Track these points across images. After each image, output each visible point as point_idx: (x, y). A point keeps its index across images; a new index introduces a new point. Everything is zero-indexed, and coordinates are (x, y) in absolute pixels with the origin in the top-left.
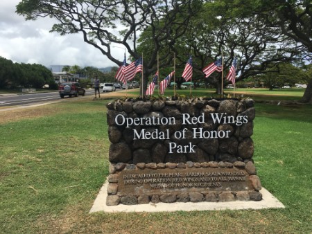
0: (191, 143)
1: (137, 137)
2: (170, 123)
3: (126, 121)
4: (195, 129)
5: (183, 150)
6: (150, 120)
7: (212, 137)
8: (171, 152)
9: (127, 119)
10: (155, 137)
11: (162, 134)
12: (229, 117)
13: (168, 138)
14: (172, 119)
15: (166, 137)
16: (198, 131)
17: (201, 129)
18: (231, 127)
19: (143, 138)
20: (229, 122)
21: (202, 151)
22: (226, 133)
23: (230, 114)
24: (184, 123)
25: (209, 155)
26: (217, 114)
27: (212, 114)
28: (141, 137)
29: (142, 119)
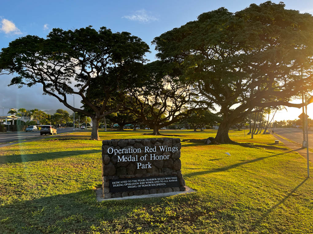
0: (149, 163)
1: (119, 160)
2: (138, 152)
3: (114, 151)
4: (151, 155)
5: (145, 167)
6: (127, 151)
7: (160, 159)
8: (138, 168)
9: (115, 150)
10: (130, 160)
11: (133, 158)
12: (169, 148)
13: (137, 160)
14: (139, 150)
15: (136, 160)
16: (153, 156)
17: (154, 155)
18: (169, 153)
19: (123, 161)
20: (169, 151)
21: (155, 167)
22: (167, 156)
23: (169, 146)
24: (146, 152)
25: (158, 169)
26: (162, 146)
27: (160, 147)
29: (123, 150)
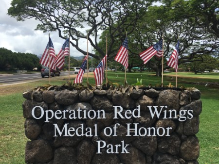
0: (123, 142)
1: (57, 133)
2: (99, 118)
3: (45, 113)
4: (129, 125)
5: (114, 150)
6: (74, 114)
7: (149, 135)
8: (99, 152)
9: (47, 111)
10: (80, 133)
11: (89, 130)
12: (171, 111)
13: (96, 135)
14: (101, 113)
15: (93, 133)
16: (132, 127)
17: (136, 125)
18: (173, 123)
19: (66, 135)
20: (170, 117)
21: (137, 151)
22: (166, 130)
23: (171, 108)
24: (116, 117)
25: (145, 155)
26: (155, 107)
27: (150, 107)
28: (64, 133)
29: (64, 111)
